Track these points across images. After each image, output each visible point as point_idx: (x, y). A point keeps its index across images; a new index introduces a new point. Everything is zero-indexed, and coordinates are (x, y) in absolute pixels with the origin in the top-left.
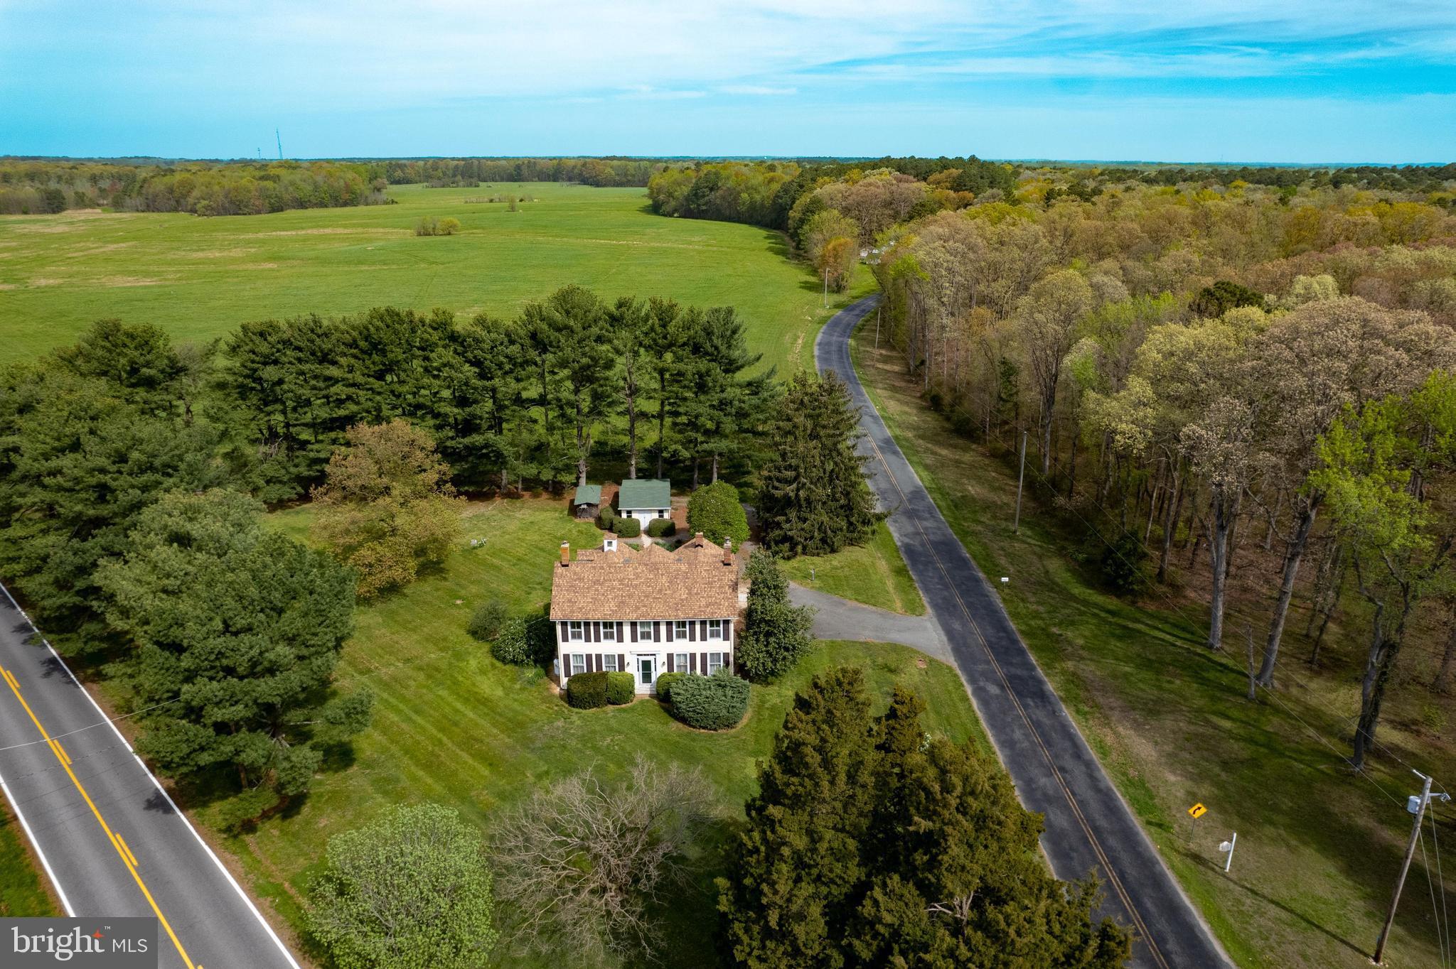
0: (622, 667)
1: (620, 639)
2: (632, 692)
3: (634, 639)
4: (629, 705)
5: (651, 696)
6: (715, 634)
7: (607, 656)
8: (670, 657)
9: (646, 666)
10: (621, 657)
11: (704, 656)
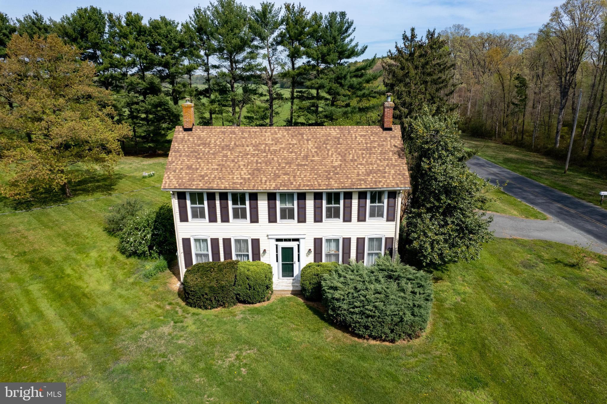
0: (257, 255)
1: (255, 219)
2: (268, 287)
3: (272, 219)
4: (265, 304)
5: (294, 293)
6: (376, 213)
7: (237, 241)
8: (318, 242)
9: (287, 254)
10: (256, 243)
11: (360, 241)
